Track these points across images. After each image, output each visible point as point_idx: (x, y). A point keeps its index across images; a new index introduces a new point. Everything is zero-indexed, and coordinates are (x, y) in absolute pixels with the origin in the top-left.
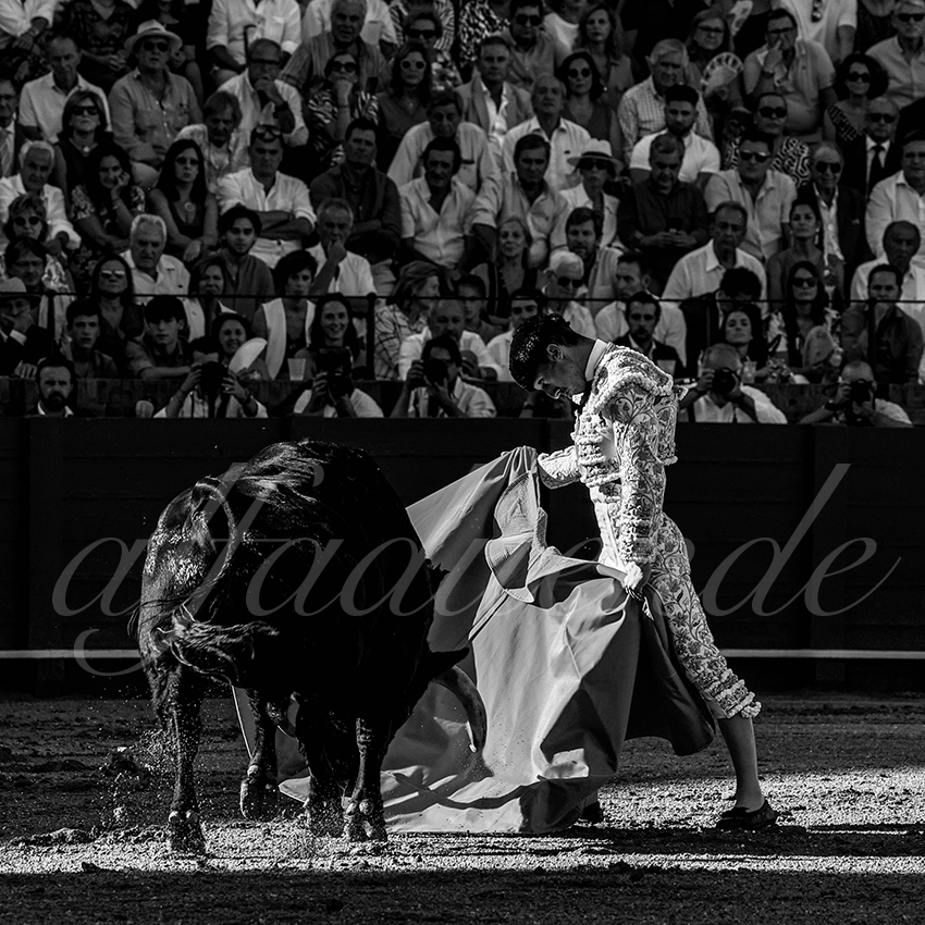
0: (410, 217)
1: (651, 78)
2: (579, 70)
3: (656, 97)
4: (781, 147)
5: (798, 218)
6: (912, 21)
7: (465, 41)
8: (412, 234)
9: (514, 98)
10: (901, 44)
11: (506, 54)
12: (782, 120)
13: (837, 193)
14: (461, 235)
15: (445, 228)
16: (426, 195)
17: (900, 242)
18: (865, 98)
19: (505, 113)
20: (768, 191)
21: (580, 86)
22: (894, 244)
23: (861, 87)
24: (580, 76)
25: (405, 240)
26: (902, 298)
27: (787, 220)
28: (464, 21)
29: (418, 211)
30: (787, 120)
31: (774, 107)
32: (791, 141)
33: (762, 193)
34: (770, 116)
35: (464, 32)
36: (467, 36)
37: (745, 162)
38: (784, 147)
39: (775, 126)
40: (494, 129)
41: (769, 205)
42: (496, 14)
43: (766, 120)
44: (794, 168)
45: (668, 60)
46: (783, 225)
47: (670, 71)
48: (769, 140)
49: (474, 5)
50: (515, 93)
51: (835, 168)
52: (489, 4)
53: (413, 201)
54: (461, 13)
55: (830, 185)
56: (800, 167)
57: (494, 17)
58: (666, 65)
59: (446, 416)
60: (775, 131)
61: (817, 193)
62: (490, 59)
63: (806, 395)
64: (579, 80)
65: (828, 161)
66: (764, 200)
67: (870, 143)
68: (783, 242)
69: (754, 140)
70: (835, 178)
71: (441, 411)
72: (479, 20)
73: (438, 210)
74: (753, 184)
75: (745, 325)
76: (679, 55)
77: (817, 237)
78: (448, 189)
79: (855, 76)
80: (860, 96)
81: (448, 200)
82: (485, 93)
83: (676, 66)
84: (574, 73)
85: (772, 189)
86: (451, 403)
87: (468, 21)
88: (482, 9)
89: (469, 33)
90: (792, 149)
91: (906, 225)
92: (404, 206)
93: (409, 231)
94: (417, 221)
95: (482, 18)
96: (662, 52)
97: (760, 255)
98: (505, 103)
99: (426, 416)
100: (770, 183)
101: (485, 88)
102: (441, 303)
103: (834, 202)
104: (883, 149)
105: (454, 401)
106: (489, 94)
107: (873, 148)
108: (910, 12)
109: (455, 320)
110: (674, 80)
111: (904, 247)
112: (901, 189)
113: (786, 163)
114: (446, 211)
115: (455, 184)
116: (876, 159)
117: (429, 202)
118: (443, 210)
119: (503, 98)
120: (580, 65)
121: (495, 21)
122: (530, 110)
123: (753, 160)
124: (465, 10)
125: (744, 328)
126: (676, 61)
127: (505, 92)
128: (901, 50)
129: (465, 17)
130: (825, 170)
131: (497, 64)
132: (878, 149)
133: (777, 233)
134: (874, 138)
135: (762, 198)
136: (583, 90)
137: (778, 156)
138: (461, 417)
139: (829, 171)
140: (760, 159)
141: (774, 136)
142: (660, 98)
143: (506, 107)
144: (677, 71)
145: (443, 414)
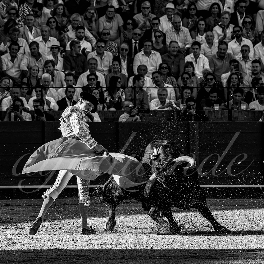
0: (5, 65)
1: (71, 25)
2: (52, 21)
3: (73, 30)
4: (109, 44)
5: (114, 65)
6: (146, 9)
7: (21, 16)
8: (5, 69)
9: (36, 31)
10: (143, 15)
11: (33, 18)
12: (109, 36)
13: (127, 57)
14: (19, 69)
15: (15, 68)
16: (10, 58)
17: (141, 70)
18: (132, 30)
19: (33, 35)
20: (105, 57)
21: (52, 26)
22: (140, 71)
23: (130, 27)
24: (52, 23)
25: (3, 71)
26: (144, 86)
27: (111, 64)
28: (20, 10)
29: (7, 63)
30: (110, 37)
31: (106, 33)
32: (112, 42)
33: (103, 57)
34: (105, 35)
35: (20, 13)
36: (21, 14)
37: (98, 48)
38: (110, 44)
39: (107, 38)
40: (30, 39)
41: (106, 61)
42: (30, 7)
43: (104, 37)
44: (113, 50)
45: (75, 19)
46: (110, 66)
47: (76, 22)
48: (105, 42)
49: (23, 5)
50: (36, 29)
51: (126, 50)
52: (28, 5)
53: (6, 60)
54: (20, 7)
55: (125, 55)
56: (115, 50)
57: (29, 8)
58: (75, 20)
59: (20, 120)
60: (107, 39)
61: (121, 57)
62: (28, 20)
63: (117, 114)
64: (52, 24)
65: (124, 48)
66: (104, 59)
67: (133, 41)
68: (110, 71)
69: (101, 42)
70: (126, 53)
71: (18, 119)
72: (25, 9)
73: (13, 62)
74: (100, 54)
75: (98, 93)
76: (78, 18)
77: (120, 69)
78: (16, 57)
79: (129, 24)
80: (130, 29)
81: (16, 60)
82: (27, 29)
83: (77, 21)
84: (51, 22)
85: (106, 56)
86: (21, 117)
87: (22, 10)
88: (26, 6)
89: (22, 13)
90: (112, 44)
91: (143, 65)
92: (3, 61)
93: (5, 68)
94: (7, 65)
95: (26, 8)
96: (74, 17)
97: (104, 73)
98: (33, 32)
99: (13, 121)
100: (105, 54)
101: (27, 28)
102: (14, 89)
103: (126, 59)
104: (137, 43)
105: (22, 116)
106: (29, 30)
107: (135, 43)
108: (146, 7)
109: (17, 93)
110: (77, 24)
111: (143, 72)
112: (143, 56)
113: (111, 48)
114: (15, 63)
115: (18, 55)
116: (135, 46)
117: (11, 60)
118: (14, 62)
119: (33, 31)
120: (52, 20)
121: (30, 9)
122: (40, 34)
123: (101, 48)
124: (21, 7)
125: (98, 94)
126: (77, 19)
127: (33, 29)
128: (143, 17)
129: (21, 8)
130: (123, 50)
131: (30, 21)
132: (136, 43)
133: (108, 68)
134: (134, 40)
135: (103, 59)
136: (53, 27)
137: (108, 47)
138: (24, 121)
139: (124, 51)
140: (103, 47)
141: (107, 41)
142: (74, 30)
143: (34, 33)
144: (78, 22)
145: (19, 120)
